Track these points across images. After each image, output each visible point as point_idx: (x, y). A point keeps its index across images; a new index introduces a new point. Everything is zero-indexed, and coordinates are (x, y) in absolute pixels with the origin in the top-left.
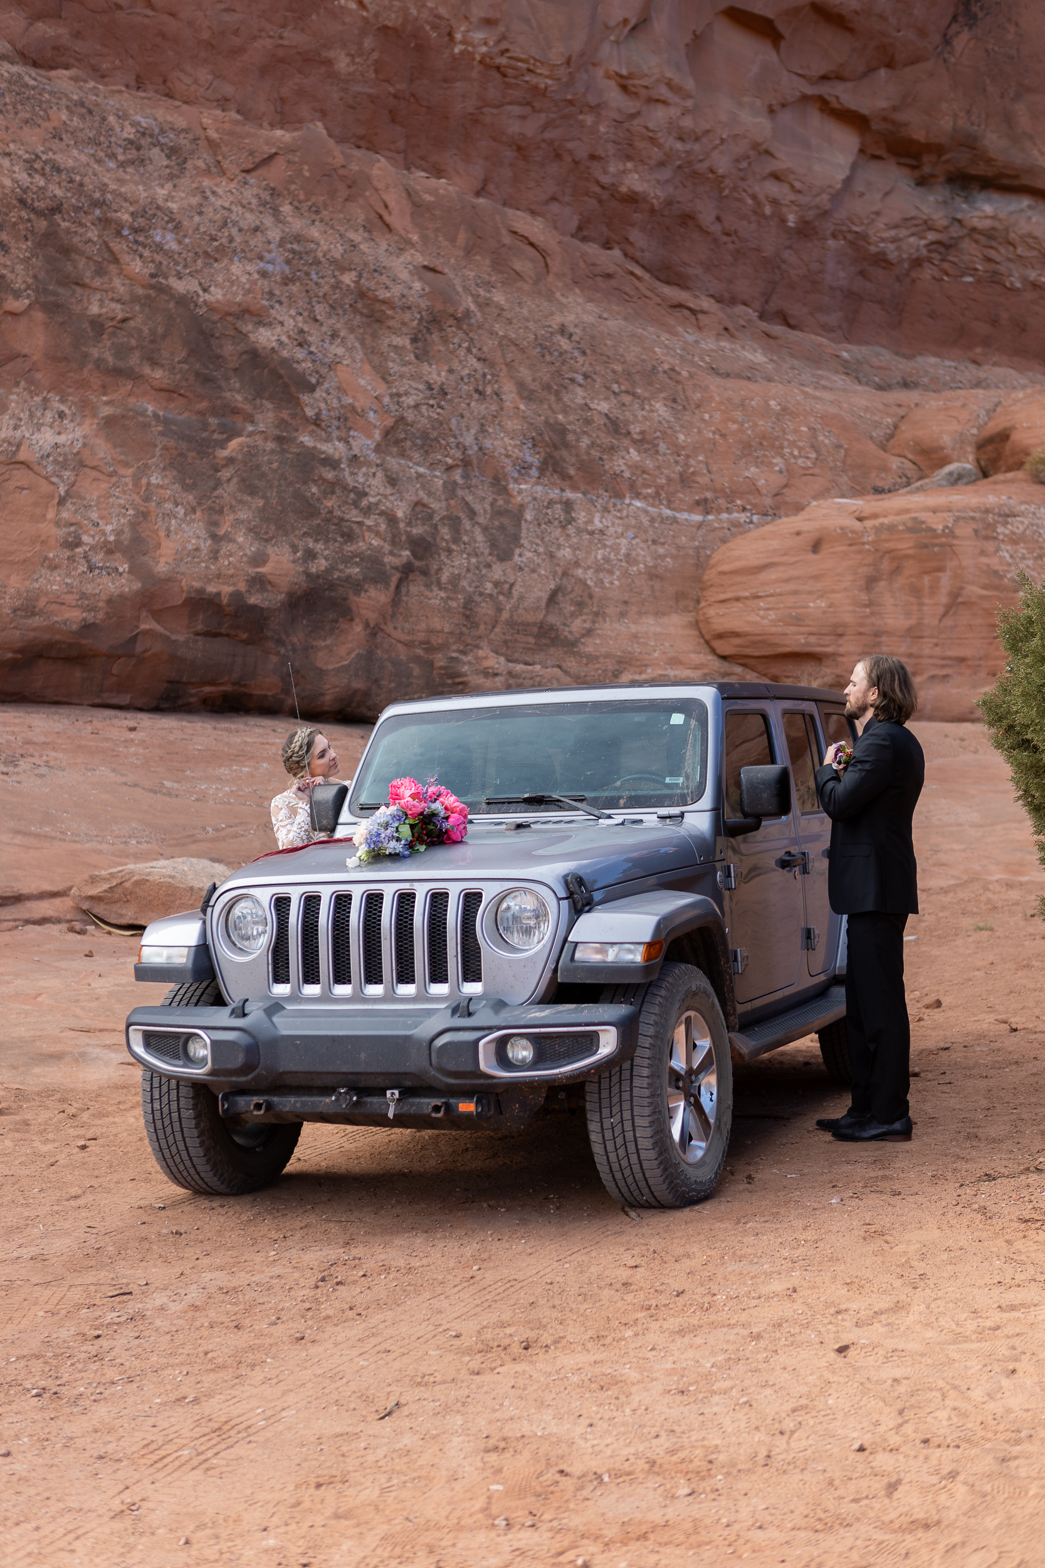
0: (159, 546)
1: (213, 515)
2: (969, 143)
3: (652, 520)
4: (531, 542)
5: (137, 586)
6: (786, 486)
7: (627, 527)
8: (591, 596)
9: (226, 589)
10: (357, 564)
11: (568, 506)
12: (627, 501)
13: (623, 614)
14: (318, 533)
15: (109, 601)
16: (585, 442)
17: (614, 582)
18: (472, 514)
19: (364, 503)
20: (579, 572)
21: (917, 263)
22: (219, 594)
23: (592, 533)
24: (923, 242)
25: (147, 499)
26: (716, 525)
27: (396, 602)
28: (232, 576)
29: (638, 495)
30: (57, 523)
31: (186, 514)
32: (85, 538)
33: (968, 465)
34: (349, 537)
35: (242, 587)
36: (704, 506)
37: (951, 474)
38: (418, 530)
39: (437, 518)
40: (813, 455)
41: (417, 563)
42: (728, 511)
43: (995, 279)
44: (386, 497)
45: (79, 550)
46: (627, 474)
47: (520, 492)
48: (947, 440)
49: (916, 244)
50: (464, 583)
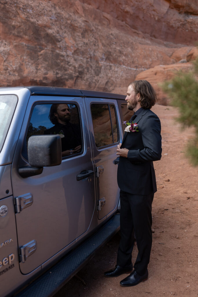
0: (24, 71)
1: (37, 65)
2: (189, 6)
3: (127, 69)
4: (103, 73)
5: (19, 78)
6: (152, 64)
7: (122, 70)
8: (114, 83)
9: (38, 79)
10: (67, 76)
11: (111, 66)
12: (122, 66)
13: (120, 86)
14: (59, 69)
15: (13, 81)
16: (115, 55)
17: (118, 80)
18: (91, 67)
19: (69, 64)
20: (112, 78)
21: (178, 28)
22: (37, 80)
23: (115, 71)
24: (179, 24)
25: (23, 61)
26: (139, 71)
27: (75, 83)
28: (40, 77)
29: (124, 65)
30: (3, 66)
31: (31, 64)
32: (9, 69)
33: (185, 60)
34: (66, 70)
35: (42, 79)
36: (136, 67)
37: (182, 62)
38: (80, 70)
39: (84, 67)
40: (157, 58)
41: (80, 76)
42: (141, 68)
43: (192, 31)
44: (74, 63)
45: (8, 71)
46: (122, 61)
47: (101, 63)
48: (181, 56)
49: (178, 24)
50: (89, 80)
